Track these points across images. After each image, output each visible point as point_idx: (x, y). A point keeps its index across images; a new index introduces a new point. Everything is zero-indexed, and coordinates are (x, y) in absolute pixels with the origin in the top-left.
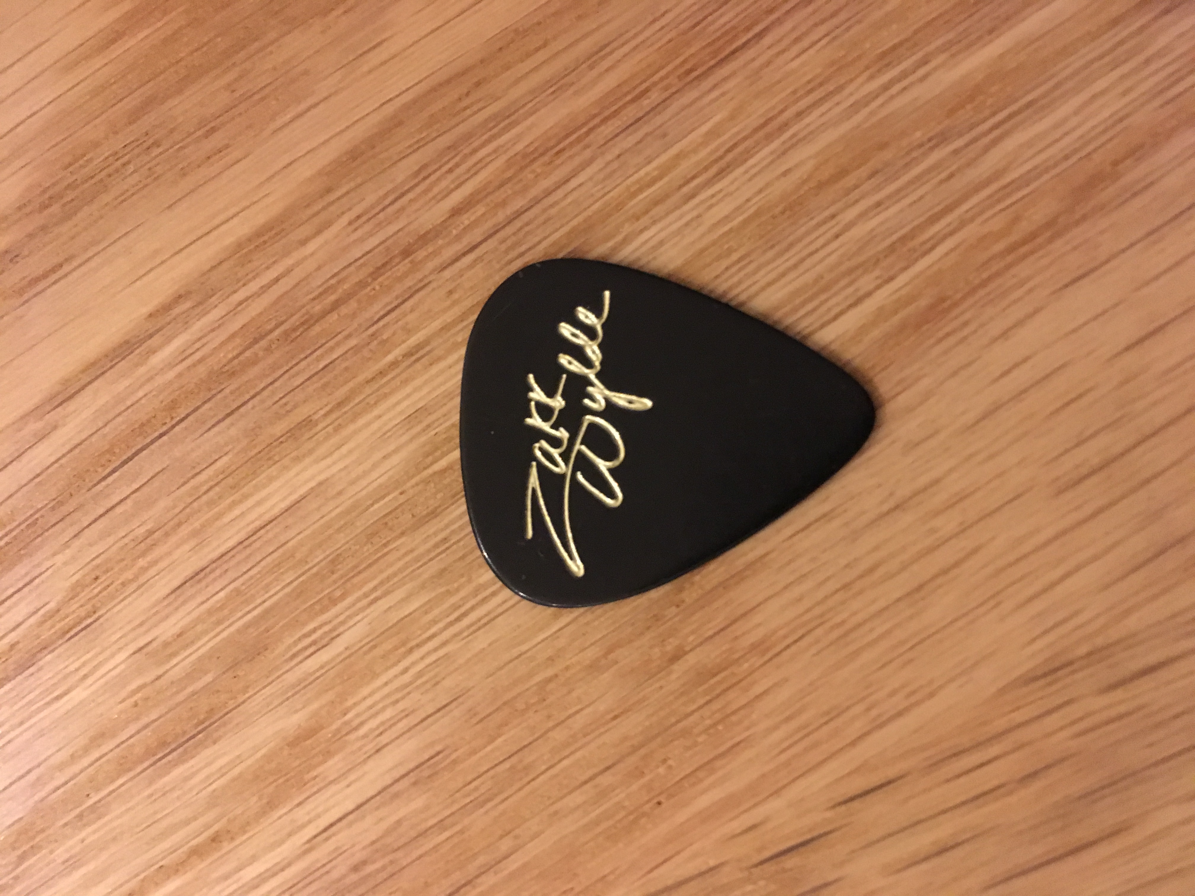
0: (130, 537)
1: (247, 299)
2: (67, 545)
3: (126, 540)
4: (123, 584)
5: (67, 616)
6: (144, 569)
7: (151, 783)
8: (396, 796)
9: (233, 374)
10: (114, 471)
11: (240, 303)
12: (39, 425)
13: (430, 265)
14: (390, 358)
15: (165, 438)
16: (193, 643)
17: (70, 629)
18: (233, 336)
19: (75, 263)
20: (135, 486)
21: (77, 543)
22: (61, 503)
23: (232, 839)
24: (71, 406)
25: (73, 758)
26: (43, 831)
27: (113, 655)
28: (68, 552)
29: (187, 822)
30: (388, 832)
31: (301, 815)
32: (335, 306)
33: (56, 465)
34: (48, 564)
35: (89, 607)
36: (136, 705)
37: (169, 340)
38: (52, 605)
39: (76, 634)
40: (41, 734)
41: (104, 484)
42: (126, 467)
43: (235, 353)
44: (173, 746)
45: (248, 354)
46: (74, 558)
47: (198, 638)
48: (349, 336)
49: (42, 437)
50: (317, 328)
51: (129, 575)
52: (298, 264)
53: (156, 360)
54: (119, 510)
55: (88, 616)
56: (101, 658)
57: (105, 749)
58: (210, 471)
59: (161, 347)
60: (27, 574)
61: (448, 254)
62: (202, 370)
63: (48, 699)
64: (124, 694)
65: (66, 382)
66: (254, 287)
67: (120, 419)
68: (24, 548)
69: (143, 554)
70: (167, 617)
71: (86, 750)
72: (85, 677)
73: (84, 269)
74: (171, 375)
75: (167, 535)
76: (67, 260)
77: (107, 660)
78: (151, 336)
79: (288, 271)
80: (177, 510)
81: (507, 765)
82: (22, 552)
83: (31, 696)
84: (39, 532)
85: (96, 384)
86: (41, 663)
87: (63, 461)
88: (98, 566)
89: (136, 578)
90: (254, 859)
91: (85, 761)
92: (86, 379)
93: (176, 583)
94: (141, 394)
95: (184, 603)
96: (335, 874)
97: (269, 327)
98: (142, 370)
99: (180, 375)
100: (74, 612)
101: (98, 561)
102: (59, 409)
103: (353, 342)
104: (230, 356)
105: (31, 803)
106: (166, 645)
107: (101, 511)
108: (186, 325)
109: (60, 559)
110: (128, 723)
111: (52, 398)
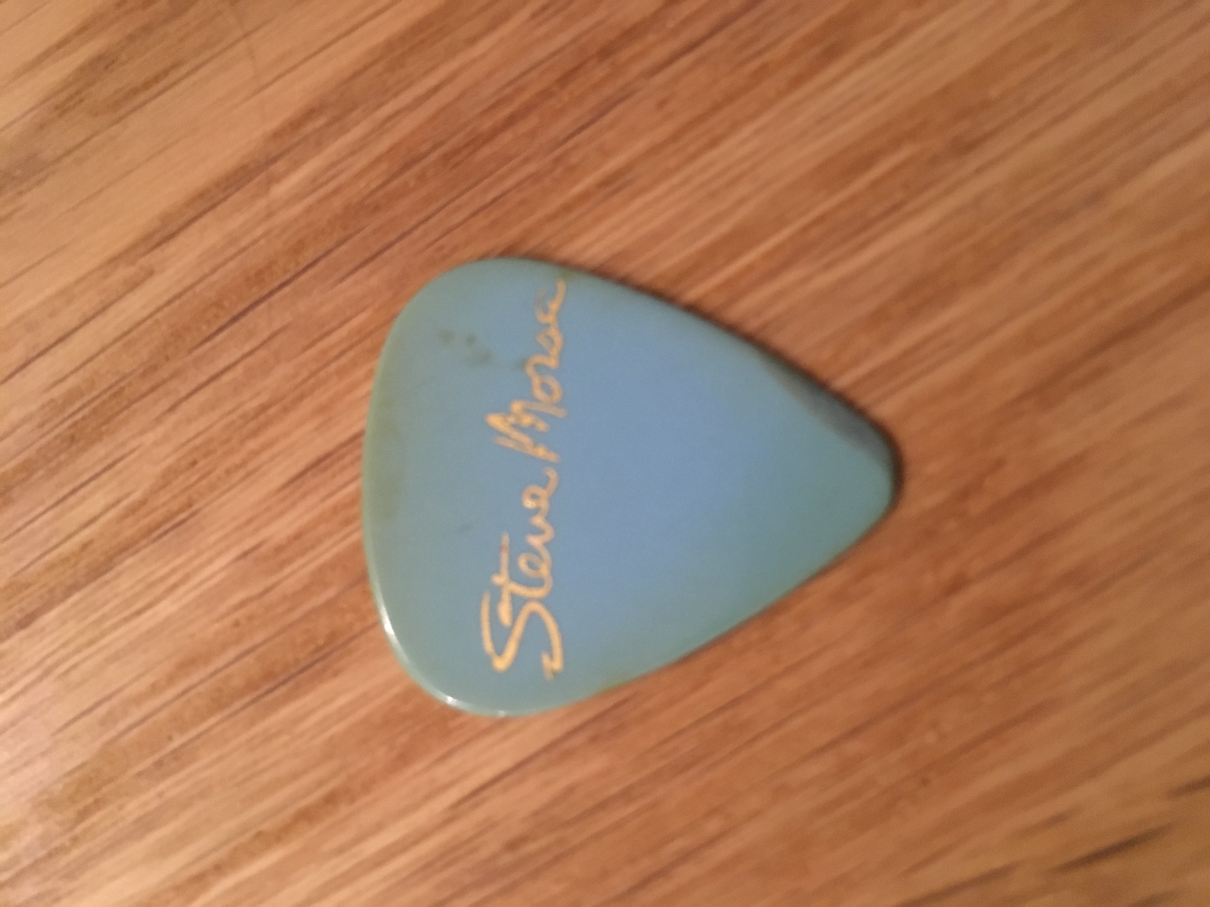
0: (240, 412)
1: (397, 113)
2: (158, 421)
3: (234, 417)
4: (228, 472)
5: (155, 510)
6: (256, 453)
7: (252, 723)
8: (568, 754)
9: (376, 208)
10: (221, 329)
11: (389, 118)
12: (131, 270)
13: (637, 68)
14: (578, 188)
15: (287, 289)
16: (313, 547)
17: (158, 526)
18: (378, 160)
19: (183, 70)
20: (247, 348)
21: (173, 418)
22: (154, 368)
23: (353, 800)
24: (171, 248)
25: (155, 689)
26: (111, 780)
27: (210, 561)
28: (160, 430)
29: (295, 776)
30: (555, 801)
31: (442, 773)
32: (511, 121)
33: (149, 322)
34: (134, 444)
35: (183, 499)
36: (237, 624)
37: (296, 165)
38: (137, 496)
39: (166, 532)
40: (116, 657)
41: (208, 345)
42: (236, 325)
43: (380, 182)
44: (281, 678)
45: (395, 183)
46: (166, 438)
47: (319, 541)
48: (527, 160)
49: (133, 285)
50: (486, 151)
51: (236, 459)
52: (463, 68)
53: (280, 190)
54: (227, 378)
55: (181, 510)
56: (196, 563)
57: (195, 677)
58: (343, 332)
59: (286, 173)
60: (107, 456)
61: (660, 53)
62: (337, 203)
63: (126, 613)
64: (223, 608)
65: (165, 218)
66: (406, 97)
67: (232, 265)
68: (104, 423)
69: (254, 433)
70: (281, 514)
71: (171, 679)
72: (175, 587)
73: (195, 78)
74: (298, 209)
75: (285, 410)
76: (175, 66)
77: (202, 566)
78: (274, 160)
79: (451, 78)
80: (300, 379)
81: (718, 720)
82: (104, 428)
83: (106, 609)
84: (125, 403)
85: (203, 221)
86: (119, 568)
87: (159, 316)
88: (197, 448)
89: (243, 464)
90: (379, 827)
91: (170, 693)
92: (190, 213)
93: (294, 471)
94: (259, 232)
95: (304, 496)
96: (484, 853)
97: (424, 148)
98: (261, 204)
99: (309, 210)
100: (164, 504)
101: (198, 441)
102: (157, 251)
103: (531, 168)
104: (373, 186)
105: (98, 744)
106: (279, 549)
107: (203, 378)
108: (319, 145)
109: (150, 437)
110: (224, 647)
111: (147, 237)
